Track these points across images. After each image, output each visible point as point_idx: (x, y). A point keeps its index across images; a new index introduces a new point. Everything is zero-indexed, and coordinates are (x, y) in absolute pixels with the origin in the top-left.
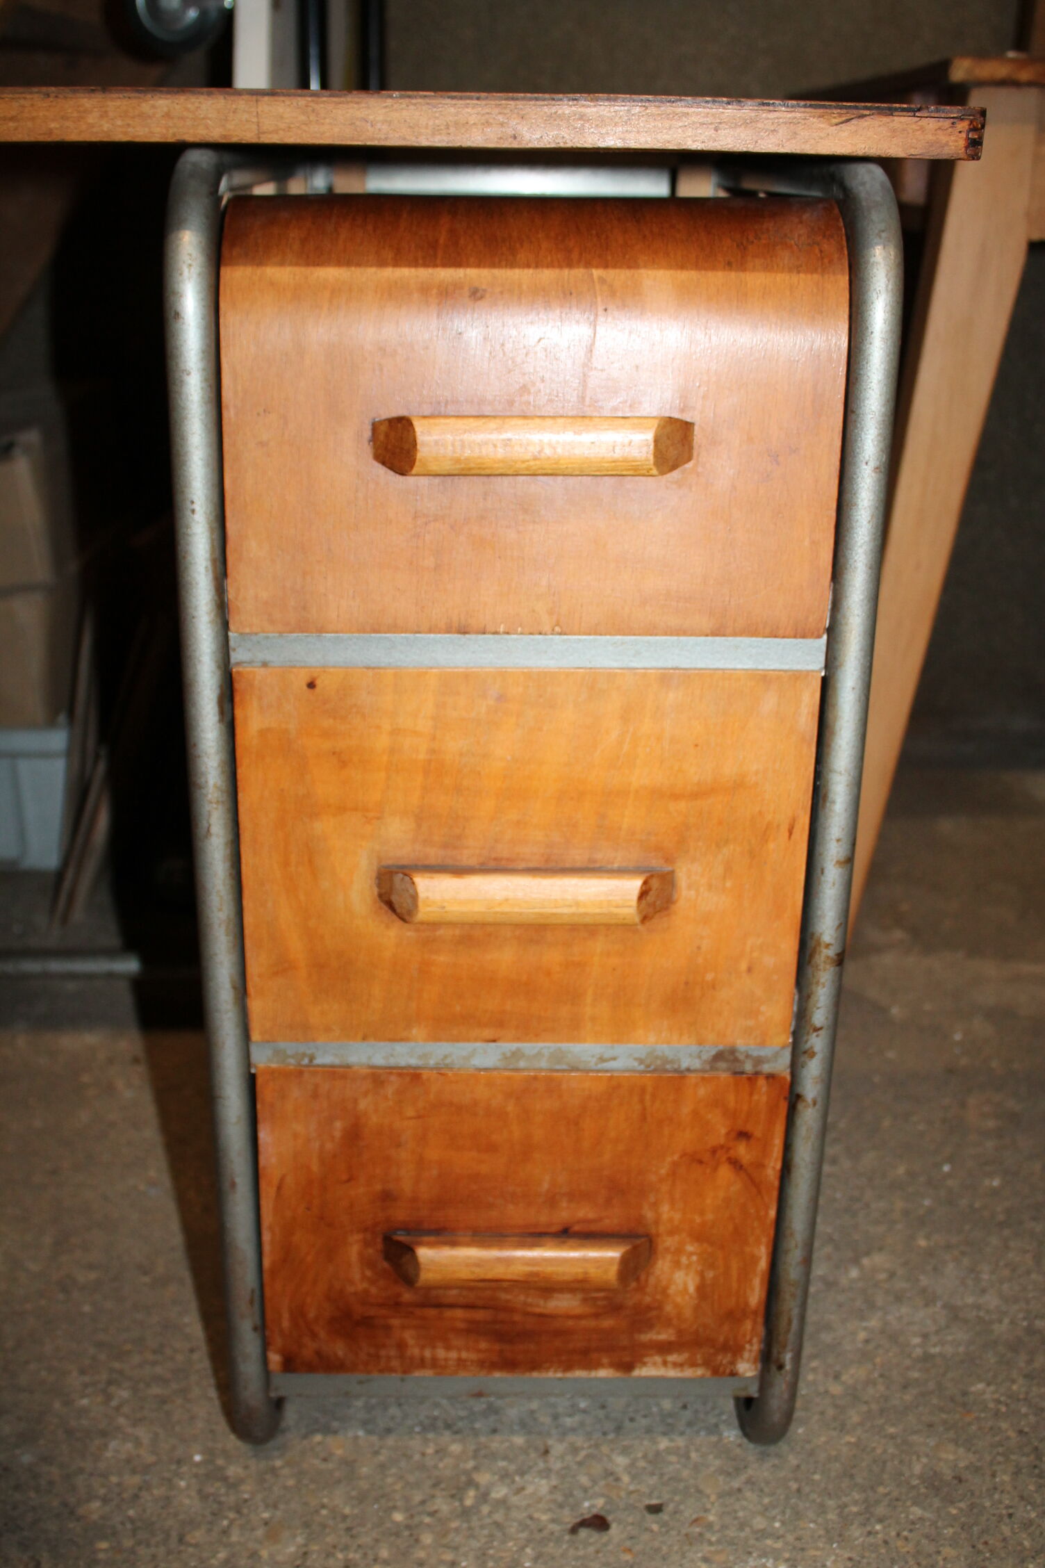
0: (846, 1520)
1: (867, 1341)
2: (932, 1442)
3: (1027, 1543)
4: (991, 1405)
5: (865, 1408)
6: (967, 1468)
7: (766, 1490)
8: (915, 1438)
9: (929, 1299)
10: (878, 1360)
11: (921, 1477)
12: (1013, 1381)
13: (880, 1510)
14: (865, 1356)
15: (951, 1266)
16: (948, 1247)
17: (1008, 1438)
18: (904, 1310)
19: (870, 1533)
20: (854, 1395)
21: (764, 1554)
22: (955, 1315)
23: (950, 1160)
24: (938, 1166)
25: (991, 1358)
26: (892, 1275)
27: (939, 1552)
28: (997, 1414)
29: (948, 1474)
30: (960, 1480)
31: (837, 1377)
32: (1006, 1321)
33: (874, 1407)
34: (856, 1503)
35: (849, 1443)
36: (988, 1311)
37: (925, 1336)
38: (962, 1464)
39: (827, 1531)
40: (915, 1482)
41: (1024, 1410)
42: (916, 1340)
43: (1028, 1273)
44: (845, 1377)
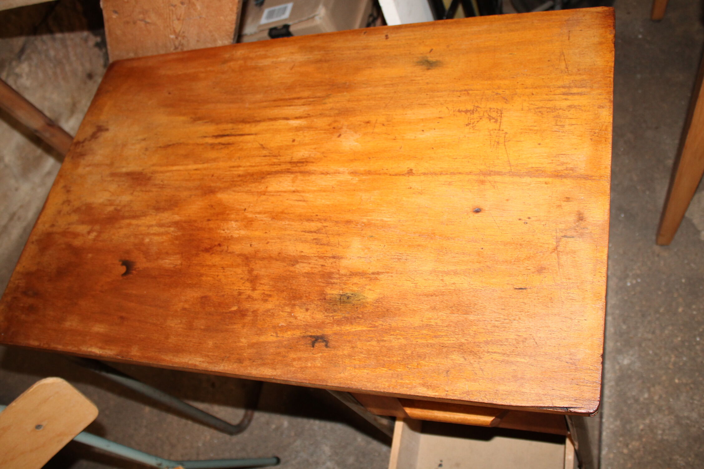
1: (642, 430)
5: (633, 461)
10: (644, 440)
12: (690, 456)
14: (640, 437)
15: (684, 394)
16: (686, 385)
18: (660, 416)
20: (631, 456)
22: (678, 421)
25: (685, 444)
26: (660, 397)
31: (627, 445)
32: (697, 427)
33: (637, 461)
36: (691, 421)
37: (664, 430)
42: (660, 432)
44: (630, 446)
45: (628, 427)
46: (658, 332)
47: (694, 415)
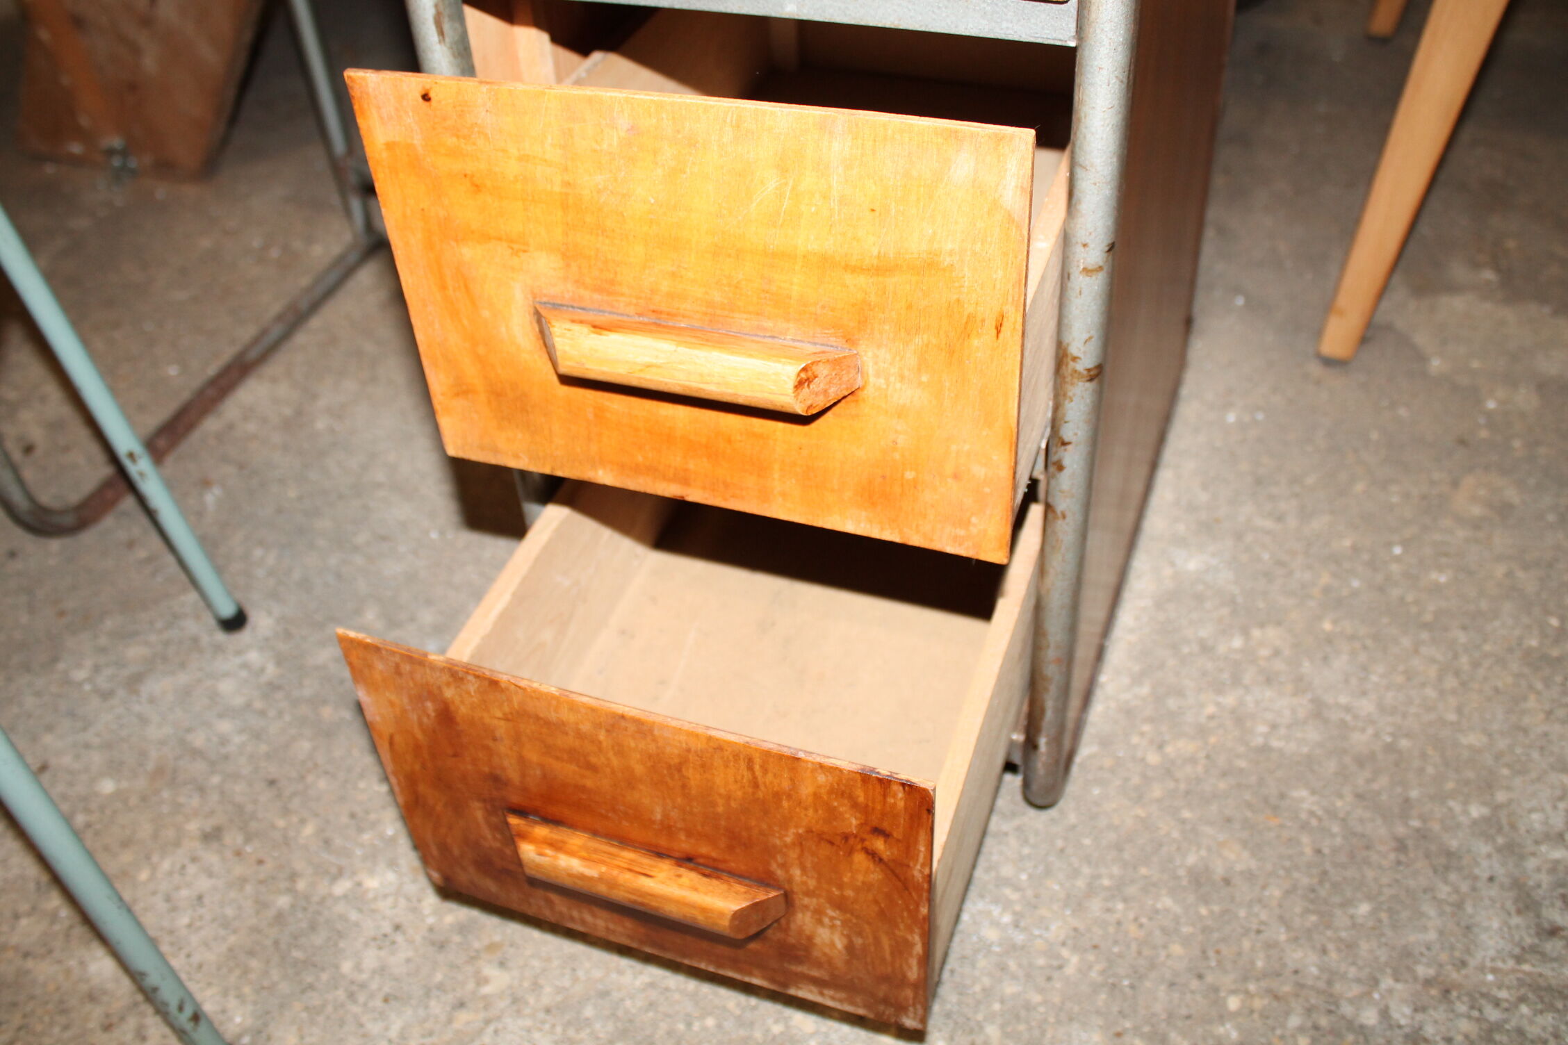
0: (1092, 890)
1: (1211, 717)
2: (1221, 837)
4: (1303, 816)
5: (1171, 785)
6: (1242, 873)
7: (1032, 842)
8: (1208, 830)
9: (1301, 685)
10: (1212, 740)
11: (1190, 871)
12: (1341, 796)
13: (1132, 890)
14: (1202, 732)
15: (1345, 658)
16: (1352, 638)
17: (1302, 854)
18: (1268, 693)
19: (1109, 910)
20: (1168, 771)
21: (996, 901)
22: (1319, 711)
23: (1405, 543)
24: (1389, 545)
25: (1331, 766)
26: (1277, 653)
27: (1165, 947)
28: (1304, 826)
29: (1219, 870)
30: (1227, 883)
31: (1161, 747)
32: (1370, 731)
33: (1182, 786)
34: (1111, 877)
35: (1137, 817)
36: (1356, 717)
37: (1274, 726)
38: (1238, 867)
39: (1068, 896)
40: (1182, 872)
41: (1335, 830)
42: (1262, 729)
43: (1423, 685)
44: (1169, 749)
45: (1172, 703)
47: (1367, 706)
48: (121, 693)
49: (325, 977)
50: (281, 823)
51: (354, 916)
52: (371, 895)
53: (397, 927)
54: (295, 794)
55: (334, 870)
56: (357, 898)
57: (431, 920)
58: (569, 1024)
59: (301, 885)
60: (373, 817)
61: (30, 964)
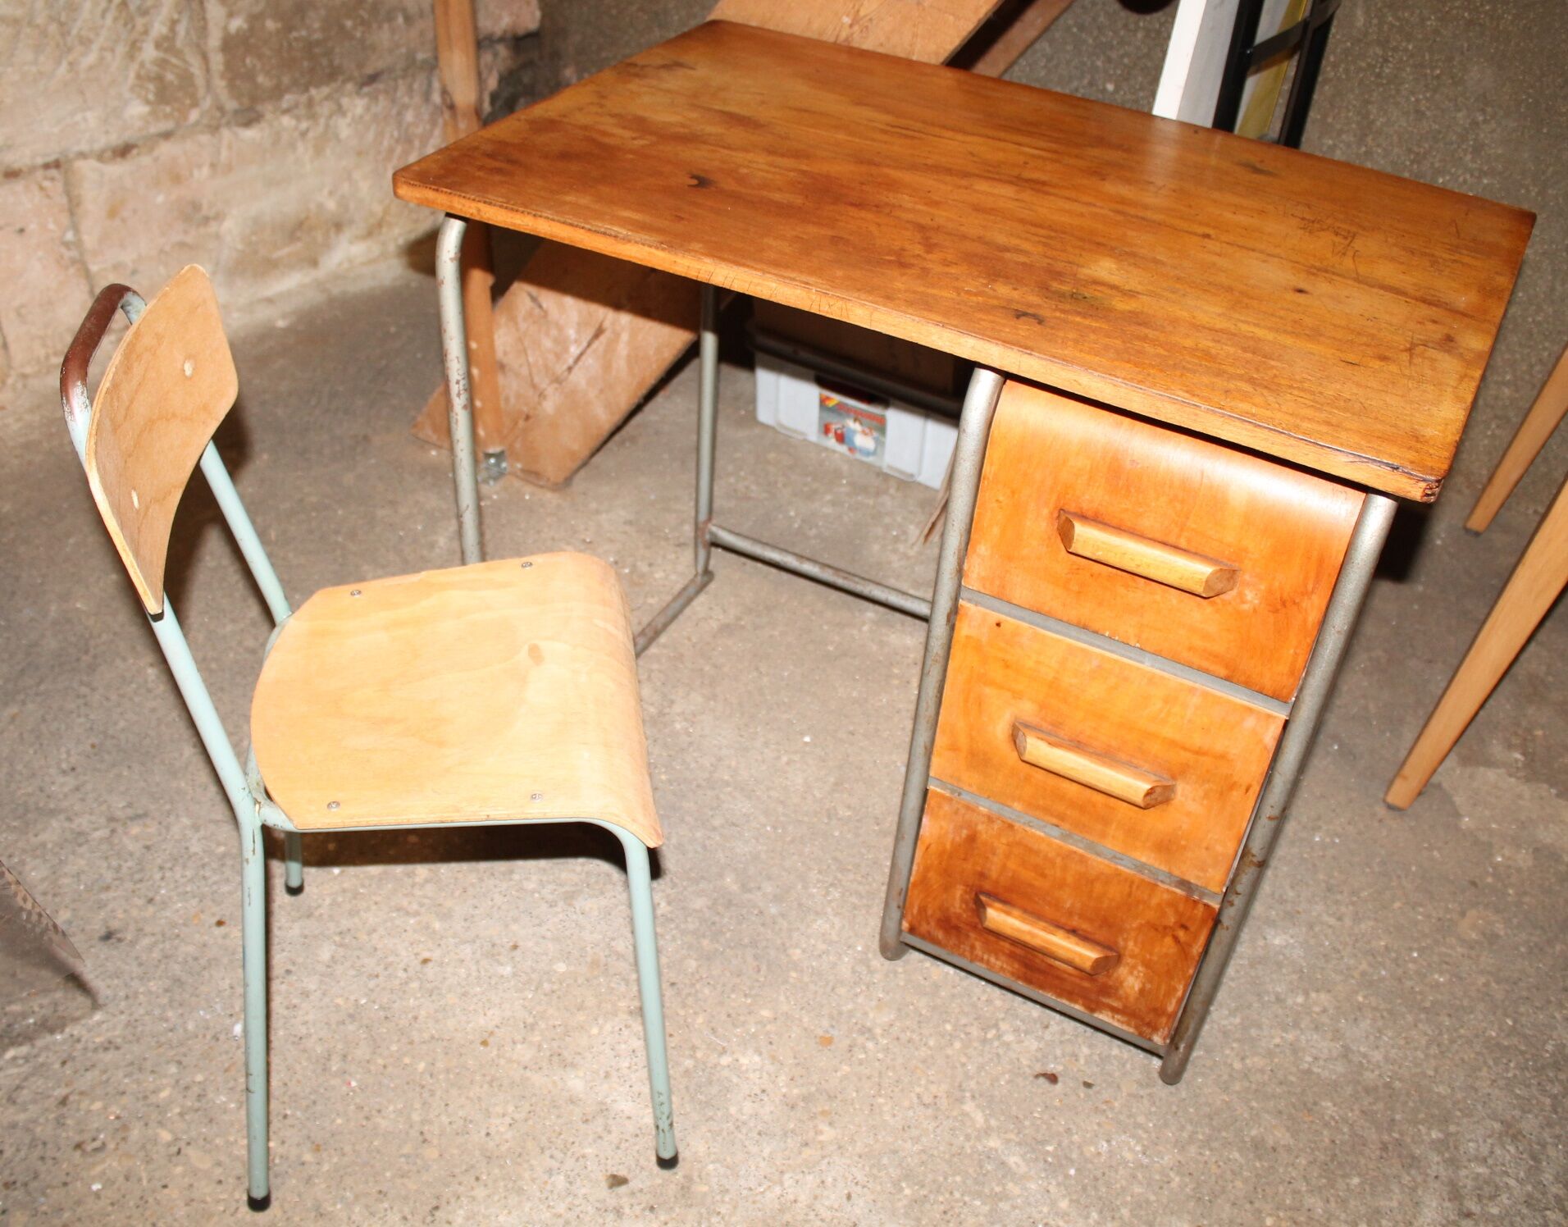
0: (1191, 1140)
1: (1277, 1046)
2: (1274, 1122)
3: (1288, 1202)
4: (1327, 1118)
5: (1247, 1084)
6: (1284, 1146)
7: (1158, 1104)
8: (1267, 1116)
9: (1337, 1035)
10: (1276, 1060)
11: (1253, 1139)
12: (1352, 1110)
13: (1215, 1145)
14: (1270, 1054)
15: (1367, 1021)
16: (1375, 1009)
17: (1322, 1141)
18: (1316, 1036)
19: (1200, 1154)
20: (1246, 1075)
21: (1133, 1136)
22: (1346, 1052)
23: (1421, 950)
24: (1410, 950)
25: (1349, 1090)
26: (1325, 1010)
27: (1232, 1182)
28: (1326, 1125)
29: (1270, 1142)
30: (1274, 1149)
31: (1243, 1059)
32: (1377, 1073)
33: (1254, 1086)
34: (1203, 1134)
35: (1223, 1100)
36: (1369, 1062)
37: (1316, 1059)
38: (1282, 1143)
39: (1177, 1141)
40: (1247, 1139)
41: (1345, 1130)
42: (1309, 1059)
43: (1416, 1049)
44: (1248, 1061)
45: (1253, 1032)
46: (1348, 922)
47: (1377, 1056)
48: (561, 904)
49: (719, 1114)
50: (682, 1013)
51: (735, 1080)
52: (744, 1068)
53: (763, 1091)
54: (689, 994)
55: (720, 1048)
56: (735, 1067)
57: (784, 1090)
58: (874, 1165)
59: (699, 1055)
60: (742, 1018)
61: (528, 1073)
